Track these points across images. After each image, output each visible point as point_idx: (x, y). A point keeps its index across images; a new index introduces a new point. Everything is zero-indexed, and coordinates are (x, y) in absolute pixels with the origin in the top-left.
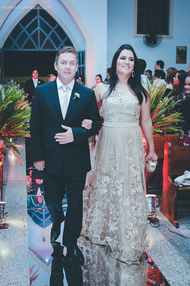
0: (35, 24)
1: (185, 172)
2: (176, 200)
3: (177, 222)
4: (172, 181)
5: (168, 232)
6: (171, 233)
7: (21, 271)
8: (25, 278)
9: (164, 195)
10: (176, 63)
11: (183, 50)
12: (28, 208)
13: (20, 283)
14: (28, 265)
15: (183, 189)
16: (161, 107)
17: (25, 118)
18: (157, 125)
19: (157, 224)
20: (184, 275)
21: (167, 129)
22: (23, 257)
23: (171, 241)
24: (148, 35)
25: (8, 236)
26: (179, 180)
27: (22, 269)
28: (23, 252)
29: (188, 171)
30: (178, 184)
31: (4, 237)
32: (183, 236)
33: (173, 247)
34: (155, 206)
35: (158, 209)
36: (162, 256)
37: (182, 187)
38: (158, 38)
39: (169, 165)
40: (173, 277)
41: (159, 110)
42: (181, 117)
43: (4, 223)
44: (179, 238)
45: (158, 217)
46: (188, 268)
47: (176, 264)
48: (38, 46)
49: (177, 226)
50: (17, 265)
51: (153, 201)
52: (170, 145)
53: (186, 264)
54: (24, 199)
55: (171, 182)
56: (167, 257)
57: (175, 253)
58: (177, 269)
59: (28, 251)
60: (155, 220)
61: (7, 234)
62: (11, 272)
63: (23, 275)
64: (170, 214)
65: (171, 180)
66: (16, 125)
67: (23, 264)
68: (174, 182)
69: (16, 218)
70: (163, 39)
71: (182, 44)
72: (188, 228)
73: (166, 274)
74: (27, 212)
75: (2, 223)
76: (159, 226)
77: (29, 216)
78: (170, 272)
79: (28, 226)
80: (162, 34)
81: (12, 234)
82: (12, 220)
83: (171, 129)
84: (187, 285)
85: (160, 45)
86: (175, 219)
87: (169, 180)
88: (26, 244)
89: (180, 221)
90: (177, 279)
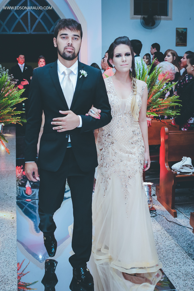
1: (182, 159)
2: (174, 187)
3: (175, 211)
4: (169, 168)
5: (165, 222)
6: (169, 222)
7: (8, 265)
8: (13, 271)
9: (162, 183)
10: (176, 46)
11: (183, 31)
12: (18, 198)
13: (6, 276)
14: (16, 258)
15: (181, 176)
16: (157, 90)
17: (12, 103)
18: (153, 108)
19: (154, 213)
20: (181, 266)
21: (164, 113)
22: (11, 250)
23: (168, 230)
24: (146, 16)
26: (177, 166)
27: (10, 262)
28: (10, 245)
29: (186, 157)
30: (176, 171)
32: (181, 226)
33: (170, 237)
34: (152, 195)
35: (155, 198)
36: (158, 247)
37: (180, 174)
38: (156, 19)
39: (166, 151)
40: (170, 268)
41: (155, 93)
42: (178, 100)
44: (177, 228)
45: (155, 207)
46: (185, 258)
47: (173, 254)
48: (28, 29)
49: (175, 215)
50: (4, 258)
51: (149, 190)
52: (166, 130)
53: (184, 254)
54: (13, 190)
55: (168, 169)
56: (163, 248)
57: (172, 243)
58: (174, 260)
59: (16, 244)
60: (152, 209)
63: (11, 269)
64: (167, 203)
65: (168, 167)
66: (3, 110)
67: (11, 258)
68: (171, 169)
69: (4, 210)
70: (162, 21)
71: (182, 26)
72: (186, 217)
74: (16, 203)
76: (156, 215)
77: (18, 207)
78: (166, 263)
79: (17, 218)
80: (161, 15)
83: (167, 114)
84: (184, 276)
85: (158, 26)
86: (173, 208)
87: (166, 167)
88: (15, 237)
89: (179, 210)
90: (174, 270)
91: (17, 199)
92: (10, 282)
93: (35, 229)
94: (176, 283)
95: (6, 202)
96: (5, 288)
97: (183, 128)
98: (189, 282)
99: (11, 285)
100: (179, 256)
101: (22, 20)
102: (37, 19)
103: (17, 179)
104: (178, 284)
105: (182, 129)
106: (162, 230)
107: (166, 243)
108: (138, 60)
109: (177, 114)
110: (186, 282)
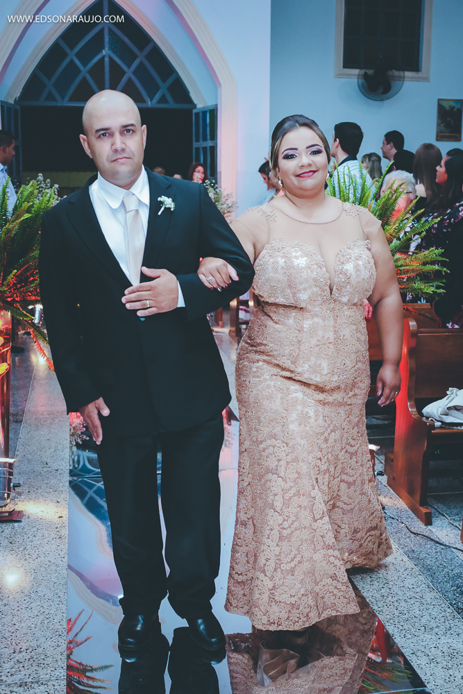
0: (97, 43)
1: (447, 392)
2: (427, 457)
3: (428, 511)
4: (416, 413)
5: (405, 535)
6: (413, 535)
7: (46, 621)
8: (57, 637)
9: (398, 447)
10: (437, 140)
11: (454, 107)
12: (72, 473)
13: (42, 648)
14: (64, 607)
15: (444, 431)
16: (394, 234)
20: (440, 635)
21: (408, 288)
22: (53, 589)
23: (411, 554)
24: (370, 72)
25: (19, 539)
26: (434, 409)
27: (51, 616)
28: (53, 577)
29: (455, 390)
30: (432, 420)
31: (11, 543)
32: (441, 544)
33: (416, 569)
34: (376, 473)
35: (384, 479)
36: (388, 590)
37: (440, 427)
38: (394, 78)
39: (411, 373)
40: (414, 640)
42: (441, 259)
43: (11, 510)
44: (431, 548)
45: (383, 500)
46: (449, 618)
47: (422, 608)
49: (428, 521)
50: (38, 607)
52: (413, 326)
53: (447, 609)
54: (62, 454)
55: (414, 415)
56: (399, 592)
57: (420, 583)
58: (424, 621)
59: (65, 576)
61: (19, 536)
62: (23, 624)
63: (52, 631)
64: (411, 492)
65: (415, 410)
67: (53, 606)
68: (422, 415)
69: (41, 499)
70: (406, 83)
71: (452, 94)
72: (453, 525)
73: (396, 631)
74: (68, 484)
75: (7, 509)
77: (73, 492)
78: (406, 627)
79: (69, 518)
80: (404, 70)
81: (29, 535)
82: (31, 503)
83: (415, 289)
84: (447, 657)
85: (397, 96)
86: (423, 503)
87: (410, 410)
88: (63, 559)
89: (436, 509)
90: (424, 644)
91: (70, 476)
92: (49, 660)
93: (108, 544)
94: (428, 675)
95: (45, 482)
96: (38, 675)
97: (451, 323)
98: (457, 673)
99: (53, 669)
100: (434, 613)
101: (91, 76)
102: (124, 73)
103: (72, 431)
104: (431, 677)
105: (448, 325)
106: (399, 553)
107: (406, 582)
108: (352, 168)
109: (438, 291)
110: (451, 672)
